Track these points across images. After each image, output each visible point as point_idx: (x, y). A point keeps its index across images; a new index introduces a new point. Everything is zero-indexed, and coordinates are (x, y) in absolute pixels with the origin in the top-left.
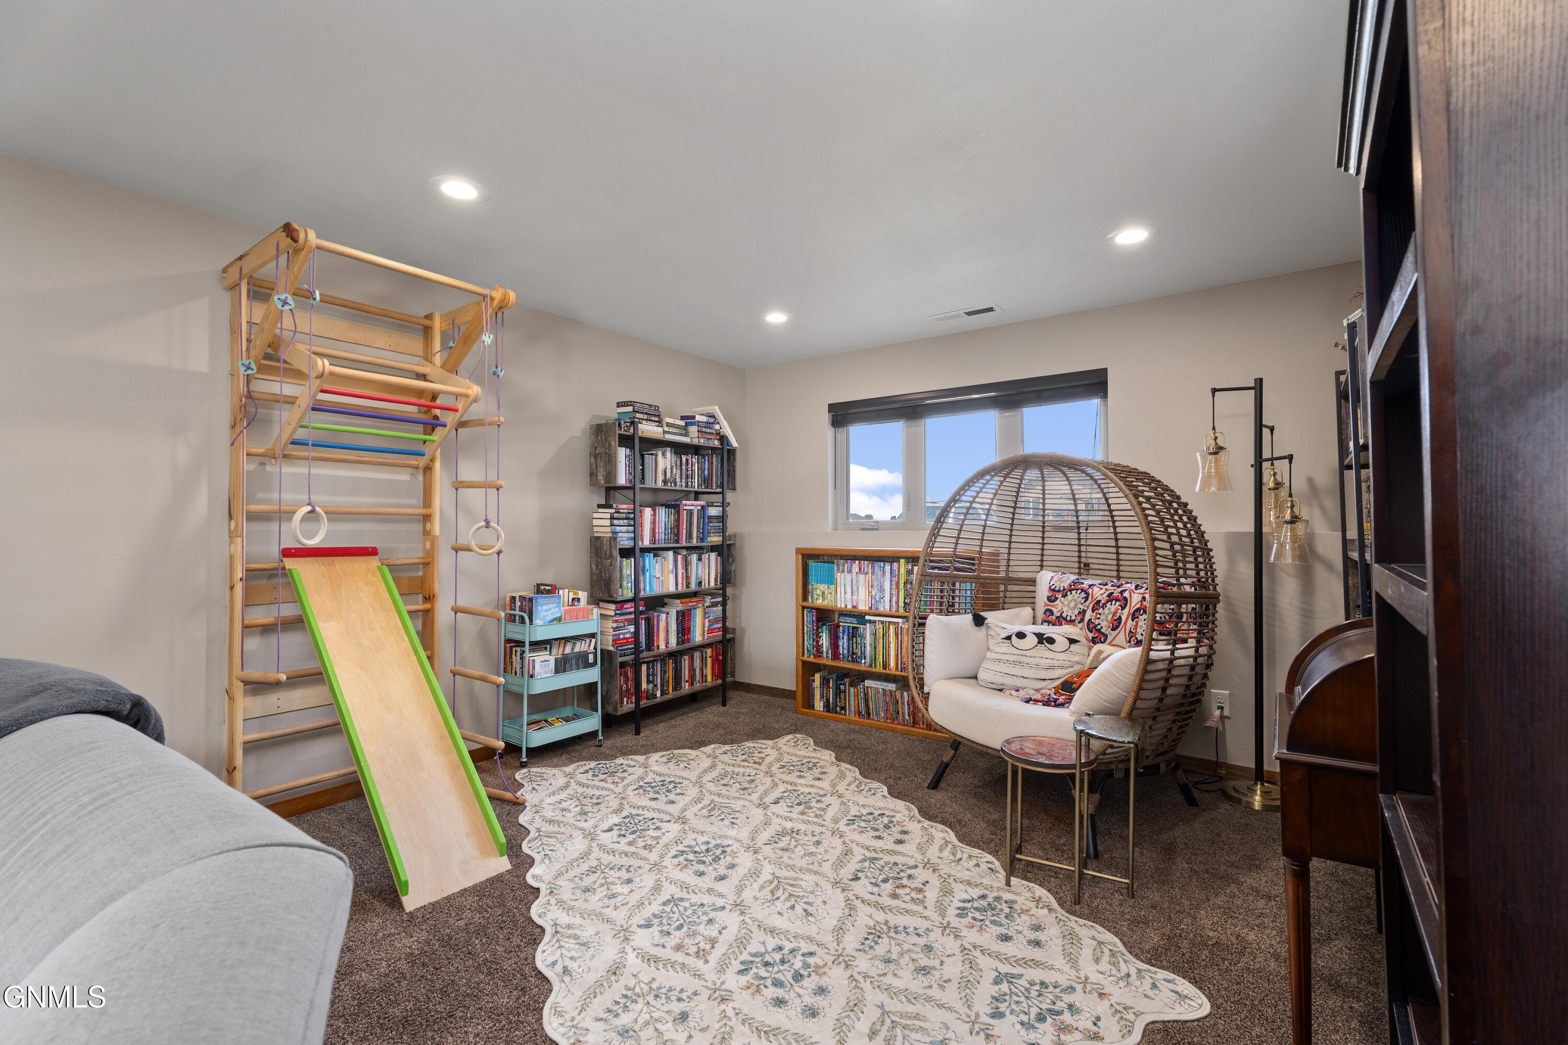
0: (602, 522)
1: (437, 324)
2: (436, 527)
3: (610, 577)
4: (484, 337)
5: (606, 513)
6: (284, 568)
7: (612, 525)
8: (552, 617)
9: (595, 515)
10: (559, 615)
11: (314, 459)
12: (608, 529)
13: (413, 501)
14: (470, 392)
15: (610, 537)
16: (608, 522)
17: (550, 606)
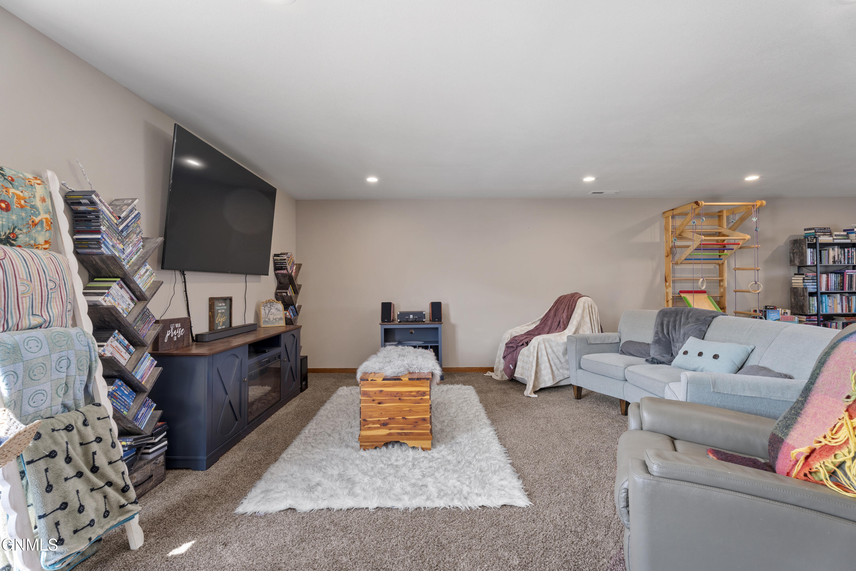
0: (798, 281)
1: (725, 214)
2: (726, 284)
3: (803, 305)
4: (753, 219)
5: (801, 278)
6: (681, 296)
7: (803, 282)
8: (775, 319)
9: (793, 278)
10: (779, 318)
11: (695, 263)
12: (802, 284)
13: (715, 275)
14: (746, 238)
15: (803, 288)
16: (802, 281)
17: (775, 314)
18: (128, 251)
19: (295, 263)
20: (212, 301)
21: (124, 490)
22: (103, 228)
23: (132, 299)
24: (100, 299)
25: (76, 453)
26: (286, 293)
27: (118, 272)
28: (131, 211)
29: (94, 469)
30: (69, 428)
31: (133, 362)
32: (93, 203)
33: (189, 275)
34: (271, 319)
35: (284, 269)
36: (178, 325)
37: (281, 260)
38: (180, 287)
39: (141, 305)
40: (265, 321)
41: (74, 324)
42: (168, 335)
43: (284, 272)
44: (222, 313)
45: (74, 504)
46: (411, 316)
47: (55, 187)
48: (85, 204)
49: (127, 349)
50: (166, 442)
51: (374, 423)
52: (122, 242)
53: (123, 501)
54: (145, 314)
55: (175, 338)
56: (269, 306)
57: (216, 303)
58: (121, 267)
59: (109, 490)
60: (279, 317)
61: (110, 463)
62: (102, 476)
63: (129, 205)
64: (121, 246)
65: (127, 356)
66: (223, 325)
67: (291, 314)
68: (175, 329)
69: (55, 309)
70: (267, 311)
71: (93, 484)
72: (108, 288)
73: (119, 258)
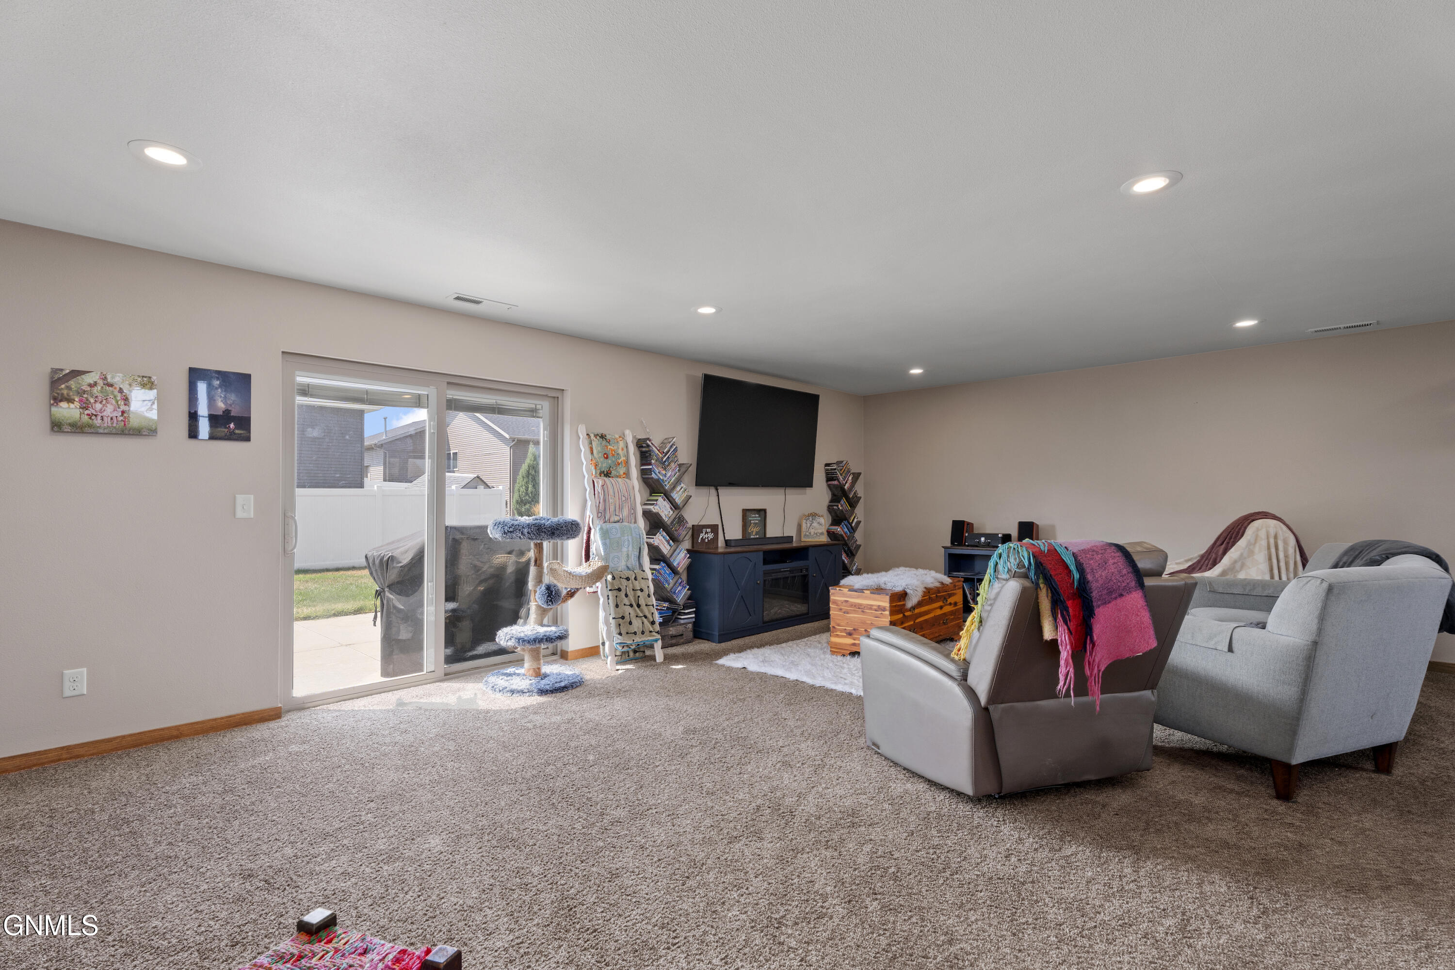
18: (668, 475)
19: (852, 472)
20: (745, 512)
21: (653, 623)
22: (653, 461)
23: (671, 508)
24: (651, 507)
25: (631, 593)
26: (837, 506)
27: (662, 490)
28: (671, 447)
29: (639, 606)
30: (628, 579)
31: (671, 552)
32: (648, 446)
33: (721, 490)
34: (812, 533)
35: (835, 480)
36: (709, 530)
37: (832, 469)
38: (714, 499)
39: (676, 512)
40: (805, 535)
41: (635, 522)
42: (701, 537)
43: (836, 482)
44: (755, 524)
45: (627, 619)
46: (983, 539)
47: (630, 439)
48: (645, 447)
49: (669, 543)
50: (694, 615)
51: (841, 631)
52: (665, 469)
53: (651, 629)
54: (681, 520)
55: (706, 540)
56: (811, 519)
57: (748, 513)
58: (663, 487)
59: (645, 620)
60: (820, 531)
61: (646, 605)
62: (642, 611)
63: (670, 443)
64: (664, 472)
65: (669, 548)
66: (756, 535)
67: (846, 530)
68: (706, 533)
69: (625, 512)
70: (809, 525)
71: (638, 613)
72: (657, 500)
73: (663, 480)
